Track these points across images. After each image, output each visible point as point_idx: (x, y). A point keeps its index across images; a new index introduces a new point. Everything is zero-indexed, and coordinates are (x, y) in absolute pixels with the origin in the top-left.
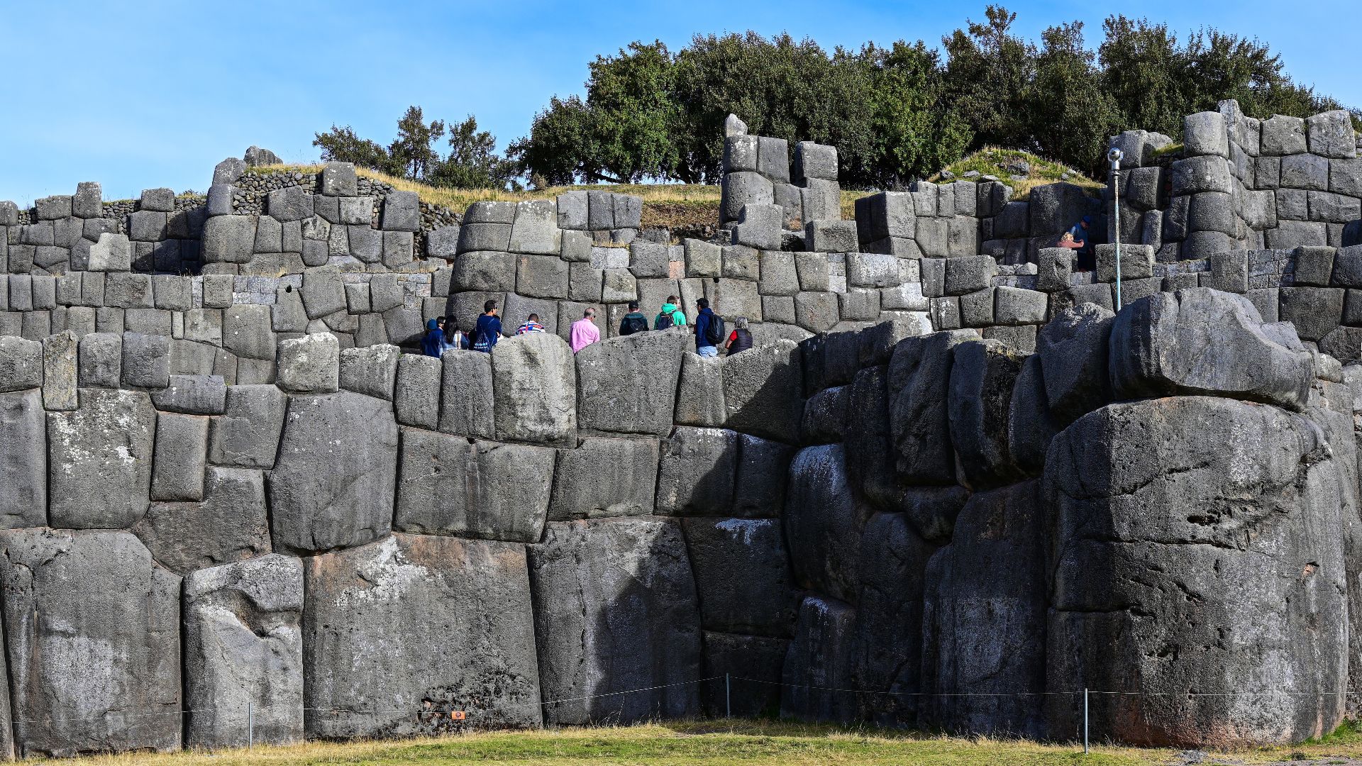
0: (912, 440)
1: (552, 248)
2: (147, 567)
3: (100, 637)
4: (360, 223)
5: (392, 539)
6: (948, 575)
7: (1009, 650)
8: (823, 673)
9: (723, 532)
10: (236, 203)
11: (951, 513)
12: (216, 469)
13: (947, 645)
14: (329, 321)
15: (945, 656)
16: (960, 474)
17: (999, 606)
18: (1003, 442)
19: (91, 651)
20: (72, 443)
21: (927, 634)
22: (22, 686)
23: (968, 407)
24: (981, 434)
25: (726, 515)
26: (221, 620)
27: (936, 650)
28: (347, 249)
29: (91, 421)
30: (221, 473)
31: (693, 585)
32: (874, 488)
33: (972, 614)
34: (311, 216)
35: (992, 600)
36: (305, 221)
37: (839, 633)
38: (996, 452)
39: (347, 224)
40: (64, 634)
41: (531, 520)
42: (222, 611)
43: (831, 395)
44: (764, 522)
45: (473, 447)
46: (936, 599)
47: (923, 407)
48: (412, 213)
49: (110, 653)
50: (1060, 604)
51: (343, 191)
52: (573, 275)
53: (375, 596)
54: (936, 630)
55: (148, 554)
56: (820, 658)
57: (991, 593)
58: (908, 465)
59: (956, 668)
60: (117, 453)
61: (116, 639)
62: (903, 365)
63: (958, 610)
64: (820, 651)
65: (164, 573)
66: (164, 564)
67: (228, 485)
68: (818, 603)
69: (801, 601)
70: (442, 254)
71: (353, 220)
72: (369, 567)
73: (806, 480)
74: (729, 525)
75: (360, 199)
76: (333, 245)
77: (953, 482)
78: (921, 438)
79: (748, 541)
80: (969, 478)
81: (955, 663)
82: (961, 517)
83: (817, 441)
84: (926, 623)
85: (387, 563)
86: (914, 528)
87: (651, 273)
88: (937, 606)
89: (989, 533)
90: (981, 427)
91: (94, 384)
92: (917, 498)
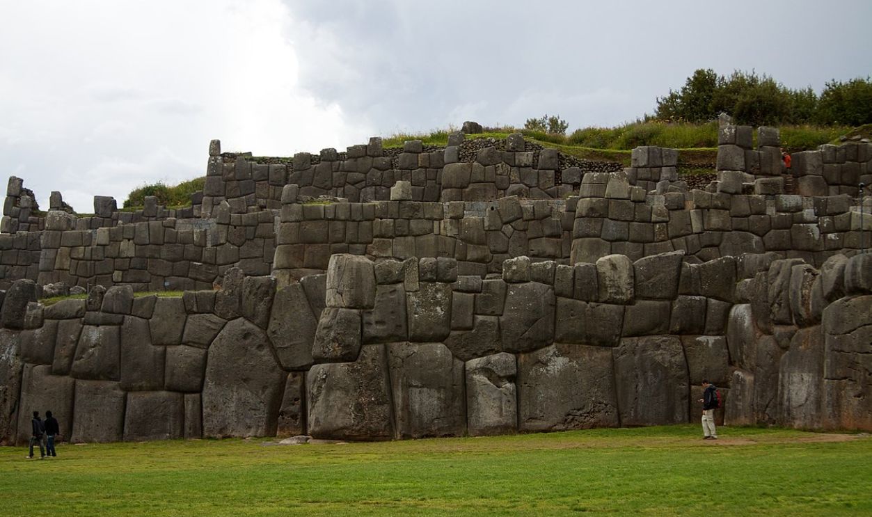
0: (776, 305)
1: (626, 196)
2: (450, 358)
3: (433, 388)
4: (526, 166)
5: (554, 346)
6: (787, 363)
7: (809, 395)
8: (741, 403)
9: (699, 342)
10: (460, 156)
11: (790, 337)
12: (478, 316)
13: (786, 392)
14: (513, 225)
15: (786, 397)
16: (794, 321)
17: (806, 377)
18: (808, 309)
19: (428, 394)
20: (417, 306)
21: (780, 388)
22: (399, 408)
23: (795, 293)
24: (800, 306)
25: (701, 334)
26: (482, 381)
27: (782, 393)
28: (519, 180)
29: (425, 295)
30: (480, 318)
31: (685, 365)
32: (761, 325)
33: (795, 379)
34: (500, 163)
35: (803, 374)
36: (497, 165)
37: (748, 387)
38: (805, 313)
39: (519, 166)
40: (417, 387)
41: (614, 337)
42: (482, 377)
43: (747, 282)
44: (718, 337)
45: (588, 305)
46: (783, 373)
47: (780, 292)
48: (554, 160)
49: (436, 395)
50: (825, 377)
51: (516, 149)
52: (637, 209)
53: (547, 370)
54: (783, 386)
55: (450, 353)
56: (740, 397)
57: (803, 372)
58: (775, 316)
59: (789, 402)
60: (436, 310)
61: (439, 389)
62: (773, 273)
63: (791, 378)
64: (740, 394)
65: (457, 361)
66: (457, 357)
67: (483, 323)
68: (740, 373)
69: (733, 372)
70: (570, 182)
71: (523, 165)
72: (543, 358)
73: (736, 320)
74: (701, 338)
75: (526, 153)
76: (512, 178)
77: (791, 324)
78: (780, 305)
79: (710, 345)
80: (797, 323)
81: (789, 400)
82: (793, 339)
83: (741, 302)
84: (780, 383)
85: (552, 356)
86: (777, 342)
87: (676, 207)
88: (783, 376)
89: (803, 347)
90: (800, 303)
91: (425, 281)
92: (778, 330)
